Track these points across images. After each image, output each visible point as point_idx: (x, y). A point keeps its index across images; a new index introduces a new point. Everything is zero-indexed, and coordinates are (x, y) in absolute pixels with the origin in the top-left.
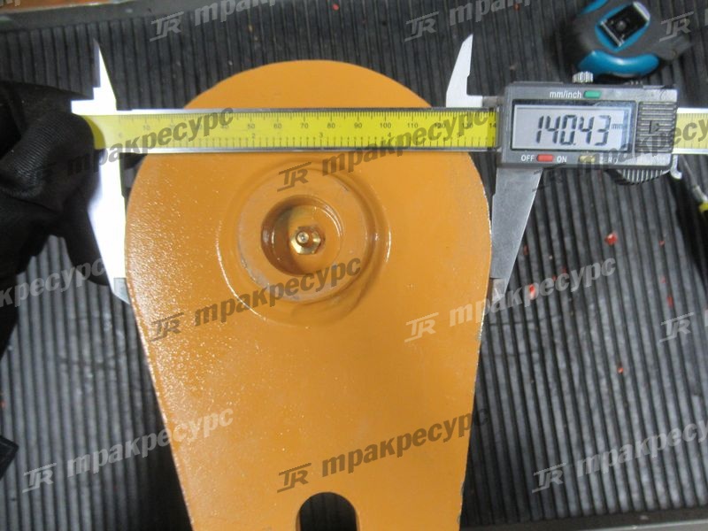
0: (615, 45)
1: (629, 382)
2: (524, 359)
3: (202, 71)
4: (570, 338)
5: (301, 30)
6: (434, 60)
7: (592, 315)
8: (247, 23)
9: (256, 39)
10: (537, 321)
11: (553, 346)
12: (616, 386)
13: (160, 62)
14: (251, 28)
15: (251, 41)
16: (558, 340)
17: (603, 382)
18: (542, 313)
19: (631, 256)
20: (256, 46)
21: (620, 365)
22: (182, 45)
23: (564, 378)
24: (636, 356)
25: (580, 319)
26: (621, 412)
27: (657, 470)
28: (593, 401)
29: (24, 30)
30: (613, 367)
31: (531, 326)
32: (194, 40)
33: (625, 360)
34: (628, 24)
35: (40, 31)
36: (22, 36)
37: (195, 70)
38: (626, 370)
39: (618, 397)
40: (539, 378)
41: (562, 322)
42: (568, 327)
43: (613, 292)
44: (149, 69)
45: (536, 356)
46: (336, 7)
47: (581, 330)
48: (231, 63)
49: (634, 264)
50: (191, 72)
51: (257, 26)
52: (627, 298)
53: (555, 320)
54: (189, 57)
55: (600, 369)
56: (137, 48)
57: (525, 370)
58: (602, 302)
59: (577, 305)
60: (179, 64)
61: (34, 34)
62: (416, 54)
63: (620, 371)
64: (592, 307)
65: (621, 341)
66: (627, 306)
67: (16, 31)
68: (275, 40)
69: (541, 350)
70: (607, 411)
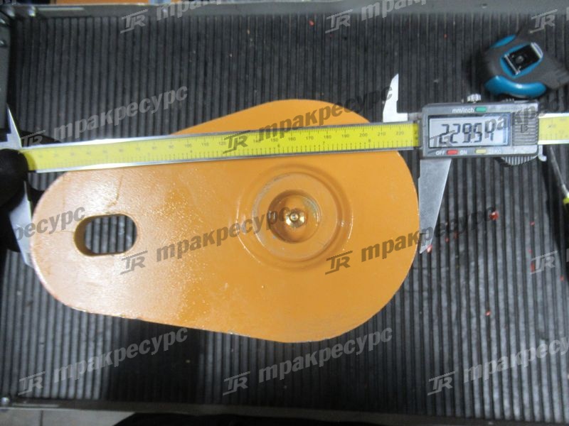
0: (514, 73)
1: (493, 323)
2: (416, 295)
3: (210, 59)
4: (453, 285)
5: (284, 37)
6: (378, 69)
7: (472, 270)
8: (247, 29)
9: (251, 40)
10: (430, 269)
11: (440, 288)
12: (483, 324)
13: (182, 49)
14: (249, 32)
15: (247, 41)
16: (444, 285)
17: (474, 321)
18: (434, 264)
19: (508, 230)
20: (251, 45)
21: (488, 309)
22: (198, 39)
23: (445, 314)
24: (502, 305)
25: (462, 272)
26: (484, 344)
27: (506, 390)
28: (464, 333)
29: (90, 16)
30: (483, 310)
31: (425, 272)
32: (207, 36)
33: (492, 306)
34: (525, 59)
35: (101, 18)
36: (90, 21)
37: (205, 57)
38: (492, 314)
39: (483, 333)
40: (426, 311)
41: (448, 272)
42: (453, 276)
43: (490, 255)
44: (173, 53)
45: (425, 294)
46: (312, 23)
47: (462, 281)
48: (231, 56)
49: (509, 237)
50: (202, 58)
51: (254, 30)
52: (500, 261)
53: (443, 270)
54: (203, 48)
55: (473, 310)
56: (167, 38)
57: (416, 304)
58: (481, 261)
59: (462, 261)
60: (195, 52)
61: (98, 20)
62: (366, 63)
63: (488, 314)
64: (473, 264)
65: (492, 292)
66: (500, 267)
67: (86, 17)
68: (265, 42)
69: (430, 291)
70: (474, 342)
